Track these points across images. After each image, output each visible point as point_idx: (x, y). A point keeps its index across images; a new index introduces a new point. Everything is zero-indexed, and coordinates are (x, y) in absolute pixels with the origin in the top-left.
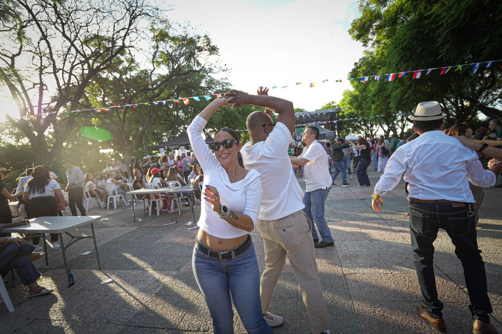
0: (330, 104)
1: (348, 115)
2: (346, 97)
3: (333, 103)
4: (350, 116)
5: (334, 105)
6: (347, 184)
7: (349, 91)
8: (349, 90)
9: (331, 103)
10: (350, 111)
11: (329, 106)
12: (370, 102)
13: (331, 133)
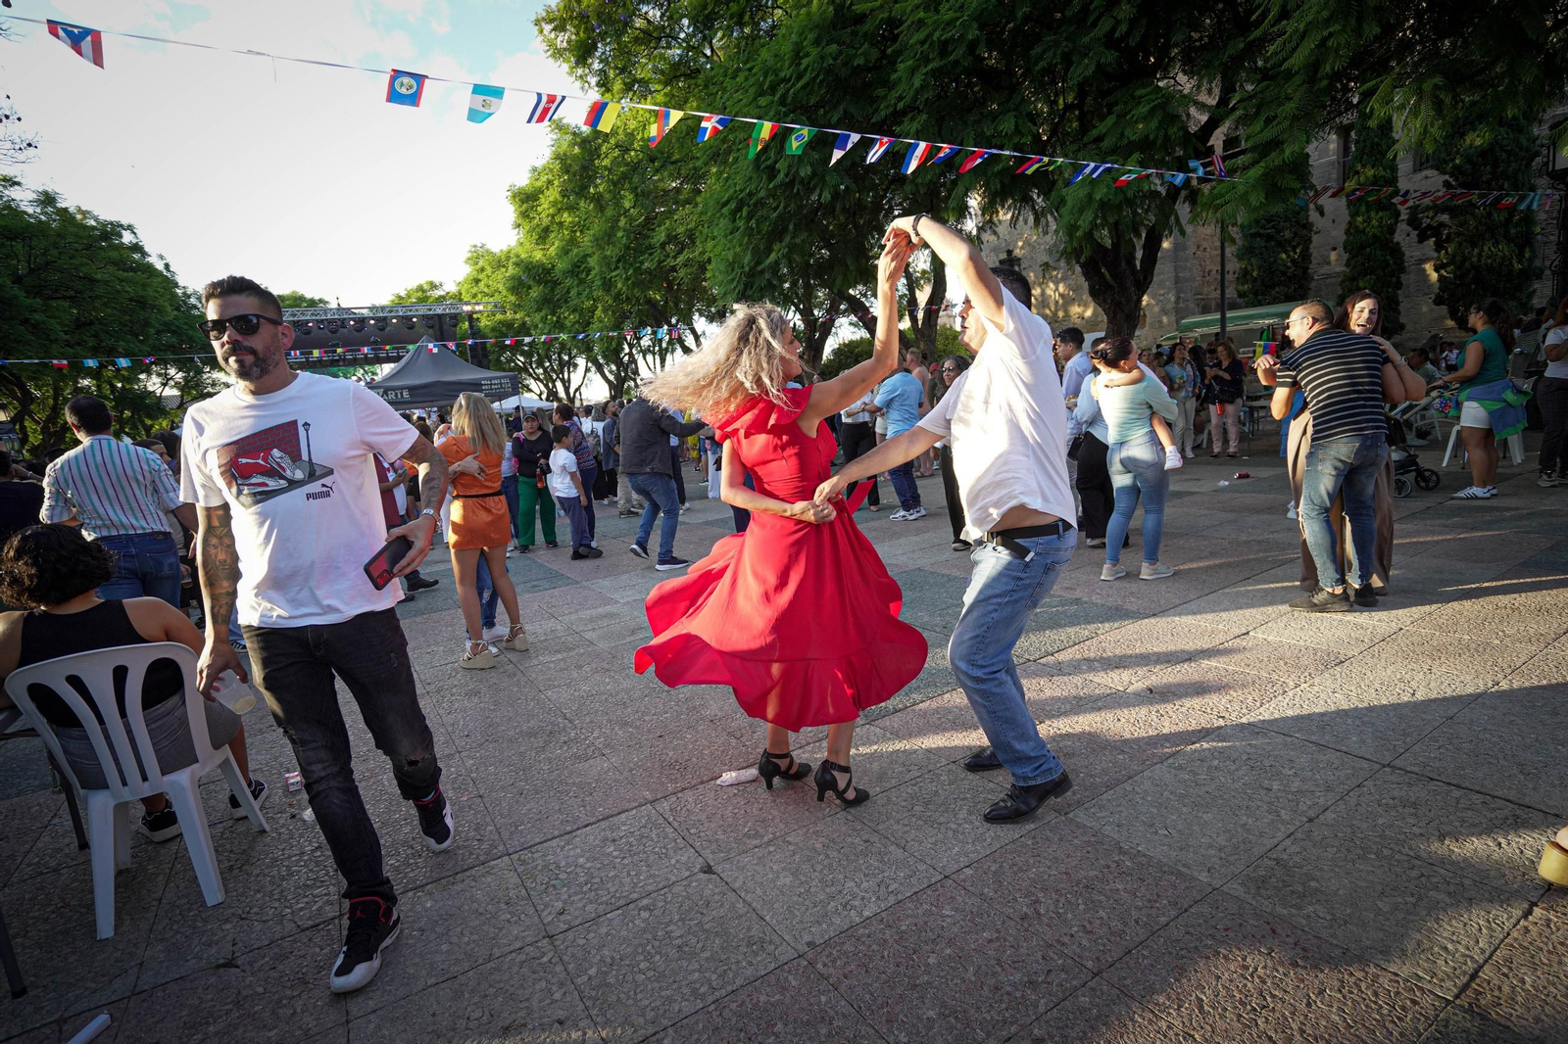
0: (420, 289)
1: (493, 329)
2: (482, 270)
3: (433, 286)
4: (501, 332)
5: (439, 293)
6: (675, 561)
7: (487, 251)
8: (488, 247)
9: (426, 287)
10: (499, 317)
11: (423, 293)
12: (598, 283)
13: (500, 378)
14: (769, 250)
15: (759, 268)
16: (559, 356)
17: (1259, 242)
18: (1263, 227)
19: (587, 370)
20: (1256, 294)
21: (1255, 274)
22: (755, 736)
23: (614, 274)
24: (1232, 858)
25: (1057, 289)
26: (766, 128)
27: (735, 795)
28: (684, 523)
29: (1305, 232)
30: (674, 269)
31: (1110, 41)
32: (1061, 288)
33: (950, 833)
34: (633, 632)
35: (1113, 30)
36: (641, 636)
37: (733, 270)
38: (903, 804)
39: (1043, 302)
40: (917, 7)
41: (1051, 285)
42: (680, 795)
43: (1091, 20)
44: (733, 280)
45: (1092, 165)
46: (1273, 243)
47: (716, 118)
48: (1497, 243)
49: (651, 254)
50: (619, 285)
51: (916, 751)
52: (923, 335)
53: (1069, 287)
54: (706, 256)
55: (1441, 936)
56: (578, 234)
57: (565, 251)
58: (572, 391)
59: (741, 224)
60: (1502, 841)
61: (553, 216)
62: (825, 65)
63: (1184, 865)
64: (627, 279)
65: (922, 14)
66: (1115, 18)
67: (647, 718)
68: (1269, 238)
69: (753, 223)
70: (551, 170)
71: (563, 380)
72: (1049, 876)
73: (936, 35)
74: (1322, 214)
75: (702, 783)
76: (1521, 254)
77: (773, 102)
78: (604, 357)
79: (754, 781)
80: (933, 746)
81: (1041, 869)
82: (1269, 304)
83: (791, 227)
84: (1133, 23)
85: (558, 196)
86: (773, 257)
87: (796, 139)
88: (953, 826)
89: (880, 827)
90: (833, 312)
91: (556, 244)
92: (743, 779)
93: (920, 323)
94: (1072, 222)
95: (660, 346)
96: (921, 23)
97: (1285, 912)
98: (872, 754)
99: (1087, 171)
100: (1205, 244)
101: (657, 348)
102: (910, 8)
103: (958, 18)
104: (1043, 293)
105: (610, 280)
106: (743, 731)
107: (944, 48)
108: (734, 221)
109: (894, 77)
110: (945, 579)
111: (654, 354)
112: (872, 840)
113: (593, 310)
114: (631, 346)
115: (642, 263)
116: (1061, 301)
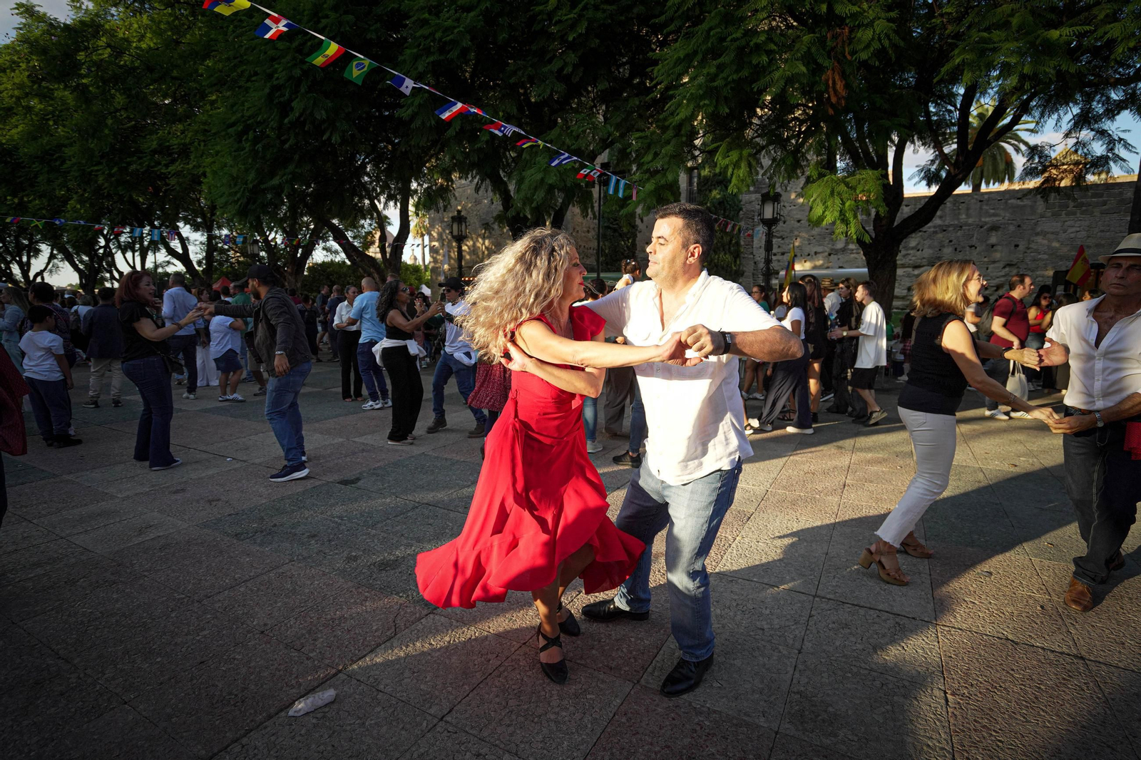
14: (272, 174)
15: (263, 187)
16: (17, 238)
17: (609, 232)
18: (612, 223)
19: (52, 257)
20: (607, 264)
21: (607, 251)
22: (318, 643)
23: (96, 168)
24: (772, 699)
25: (484, 243)
26: (333, 48)
27: (315, 726)
28: (180, 410)
29: (634, 230)
30: (163, 177)
31: (560, 75)
32: (487, 242)
33: (552, 724)
34: (141, 532)
35: (561, 69)
36: (152, 536)
37: (235, 185)
38: (497, 700)
39: (474, 251)
40: (423, 8)
41: (480, 240)
42: (245, 741)
43: (548, 57)
44: (236, 193)
45: (567, 155)
46: (617, 234)
47: (284, 22)
48: (725, 254)
49: (140, 158)
50: (101, 179)
51: (487, 637)
52: (390, 264)
53: (493, 243)
54: (201, 170)
55: (919, 735)
56: (51, 123)
57: (32, 137)
58: (31, 275)
59: (247, 146)
60: (903, 644)
61: (18, 98)
62: (342, 30)
63: (745, 714)
64: (111, 175)
65: (426, 15)
66: (564, 60)
67: (179, 640)
68: (615, 230)
69: (259, 147)
70: (17, 52)
71: (20, 264)
72: (656, 753)
73: (438, 35)
74: (642, 221)
75: (270, 717)
76: (735, 262)
77: (289, 48)
78: (74, 247)
79: (332, 703)
80: (501, 629)
81: (646, 748)
82: (614, 271)
83: (297, 157)
84: (575, 67)
85: (26, 80)
86: (276, 181)
87: (357, 66)
88: (553, 717)
89: (485, 734)
90: (317, 237)
91: (20, 128)
92: (320, 703)
93: (388, 255)
94: (529, 195)
95: (141, 244)
96: (425, 23)
97: (829, 742)
98: (447, 648)
99: (562, 157)
100: (578, 228)
101: (137, 246)
102: (416, 7)
103: (455, 28)
104: (474, 245)
105: (90, 173)
106: (303, 641)
107: (443, 49)
108: (240, 141)
109: (401, 58)
110: (449, 463)
111: (134, 252)
112: (483, 751)
113: (65, 201)
114: (108, 241)
115: (129, 164)
116: (486, 252)
